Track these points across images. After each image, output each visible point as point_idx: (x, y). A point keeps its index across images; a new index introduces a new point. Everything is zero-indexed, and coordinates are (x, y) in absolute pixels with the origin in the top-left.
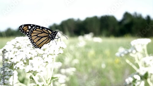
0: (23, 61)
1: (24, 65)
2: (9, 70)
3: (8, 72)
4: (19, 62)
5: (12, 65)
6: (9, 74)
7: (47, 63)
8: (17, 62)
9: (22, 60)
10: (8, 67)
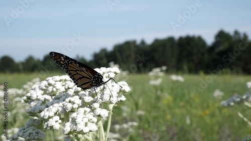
0: (59, 115)
1: (60, 121)
2: (36, 131)
3: (34, 134)
4: (52, 117)
5: (40, 122)
6: (36, 137)
7: (100, 118)
8: (50, 118)
9: (56, 113)
10: (34, 125)
